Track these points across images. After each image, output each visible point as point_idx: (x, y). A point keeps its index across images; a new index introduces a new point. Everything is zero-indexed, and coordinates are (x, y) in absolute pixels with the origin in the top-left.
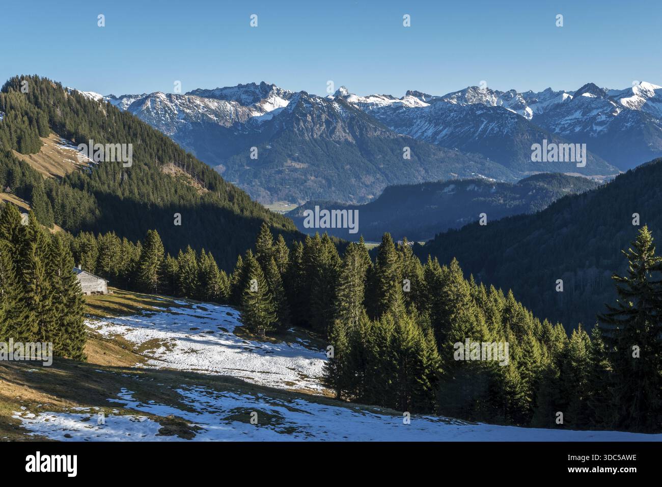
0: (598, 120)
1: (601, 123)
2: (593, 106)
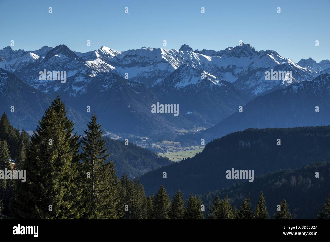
0: (76, 81)
1: (80, 84)
2: (69, 67)
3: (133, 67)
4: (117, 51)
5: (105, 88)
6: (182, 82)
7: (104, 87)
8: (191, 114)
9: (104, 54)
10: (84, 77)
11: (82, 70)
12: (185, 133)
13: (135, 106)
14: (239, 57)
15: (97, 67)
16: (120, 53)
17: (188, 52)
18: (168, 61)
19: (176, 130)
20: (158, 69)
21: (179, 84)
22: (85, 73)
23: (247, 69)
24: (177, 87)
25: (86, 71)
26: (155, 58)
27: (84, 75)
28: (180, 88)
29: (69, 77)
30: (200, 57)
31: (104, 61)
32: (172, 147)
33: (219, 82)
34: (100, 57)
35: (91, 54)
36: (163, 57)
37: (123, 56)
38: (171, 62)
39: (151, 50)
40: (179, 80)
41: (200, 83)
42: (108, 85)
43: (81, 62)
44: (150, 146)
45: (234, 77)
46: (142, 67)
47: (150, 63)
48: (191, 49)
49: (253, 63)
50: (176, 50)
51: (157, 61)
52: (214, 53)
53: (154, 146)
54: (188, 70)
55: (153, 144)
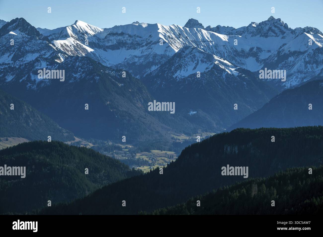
0: (36, 68)
3: (119, 49)
4: (97, 27)
5: (75, 78)
6: (184, 71)
7: (75, 76)
8: (194, 114)
9: (79, 31)
10: (48, 63)
11: (45, 53)
12: (184, 139)
13: (116, 103)
14: (266, 37)
15: (69, 49)
16: (102, 30)
17: (195, 29)
18: (167, 41)
19: (173, 136)
20: (153, 52)
21: (180, 72)
22: (49, 56)
23: (276, 53)
24: (176, 77)
25: (51, 54)
26: (149, 37)
27: (48, 59)
28: (182, 79)
29: (27, 62)
30: (212, 36)
31: (78, 40)
32: (163, 158)
33: (235, 70)
34: (73, 35)
35: (62, 32)
36: (161, 36)
37: (105, 34)
38: (172, 42)
39: (144, 26)
40: (180, 67)
41: (209, 71)
42: (79, 74)
43: (44, 42)
44: (133, 157)
45: (259, 64)
46: (132, 49)
47: (142, 43)
48: (201, 26)
49: (285, 44)
50: (179, 26)
51: (151, 42)
52: (232, 30)
53: (138, 157)
54: (193, 54)
55: (138, 155)
